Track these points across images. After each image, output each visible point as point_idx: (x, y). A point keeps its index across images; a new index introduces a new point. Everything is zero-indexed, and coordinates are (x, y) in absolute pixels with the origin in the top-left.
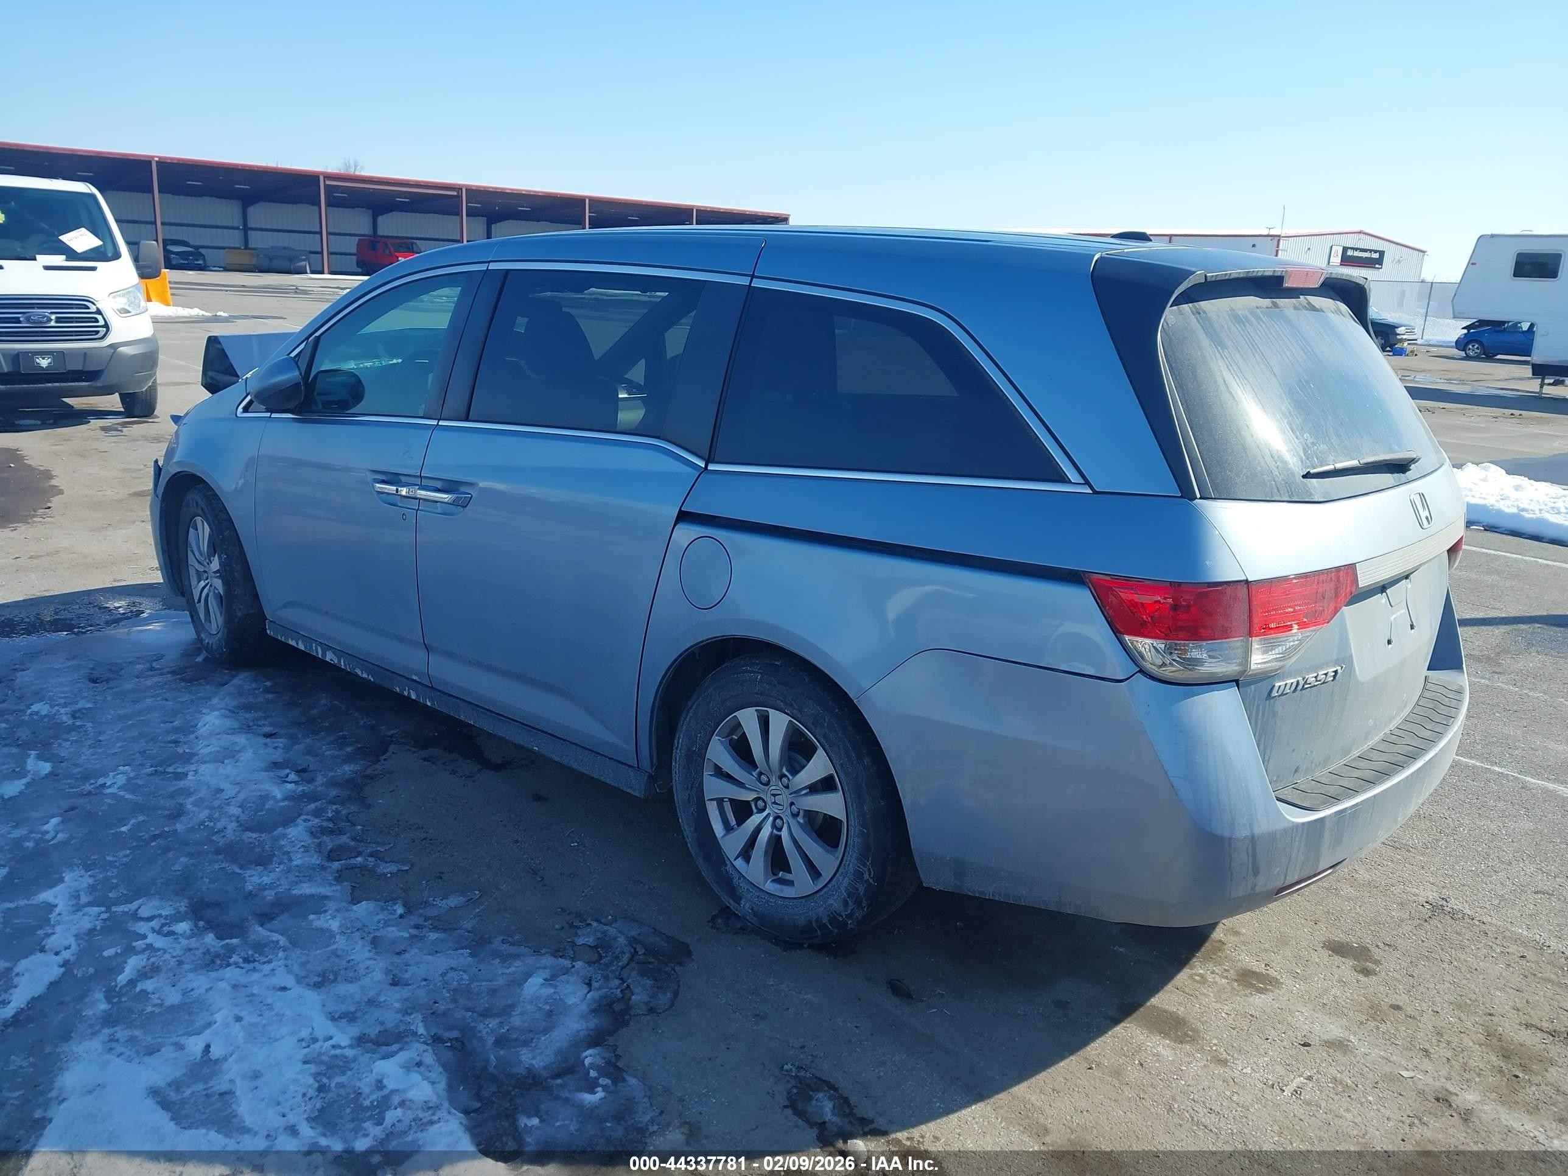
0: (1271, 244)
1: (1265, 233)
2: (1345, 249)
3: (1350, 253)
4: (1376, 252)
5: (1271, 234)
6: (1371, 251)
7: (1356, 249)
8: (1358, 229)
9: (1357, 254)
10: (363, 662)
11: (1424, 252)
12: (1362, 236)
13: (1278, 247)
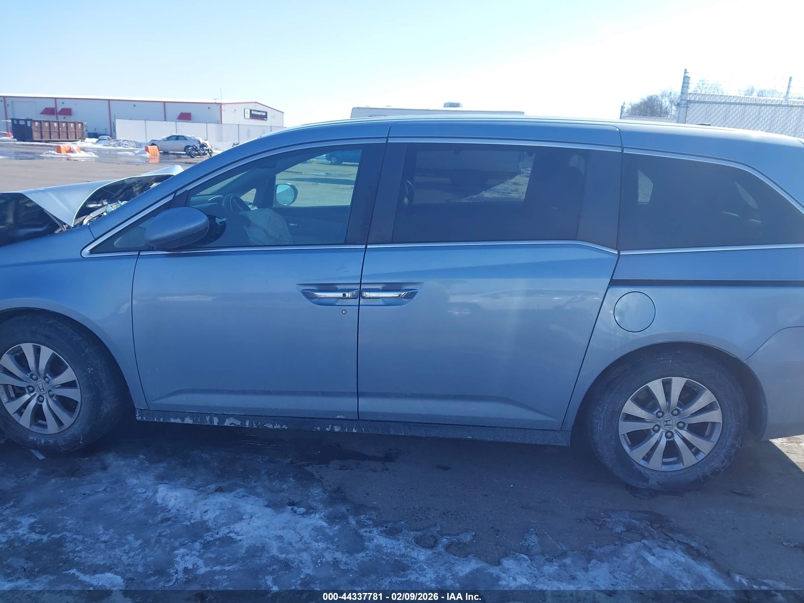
0: (217, 108)
1: (214, 101)
2: (251, 111)
3: (253, 112)
4: (264, 112)
5: (217, 102)
6: (261, 112)
7: (255, 111)
8: (254, 101)
9: (256, 113)
10: (274, 419)
11: (283, 113)
12: (257, 104)
13: (221, 108)
